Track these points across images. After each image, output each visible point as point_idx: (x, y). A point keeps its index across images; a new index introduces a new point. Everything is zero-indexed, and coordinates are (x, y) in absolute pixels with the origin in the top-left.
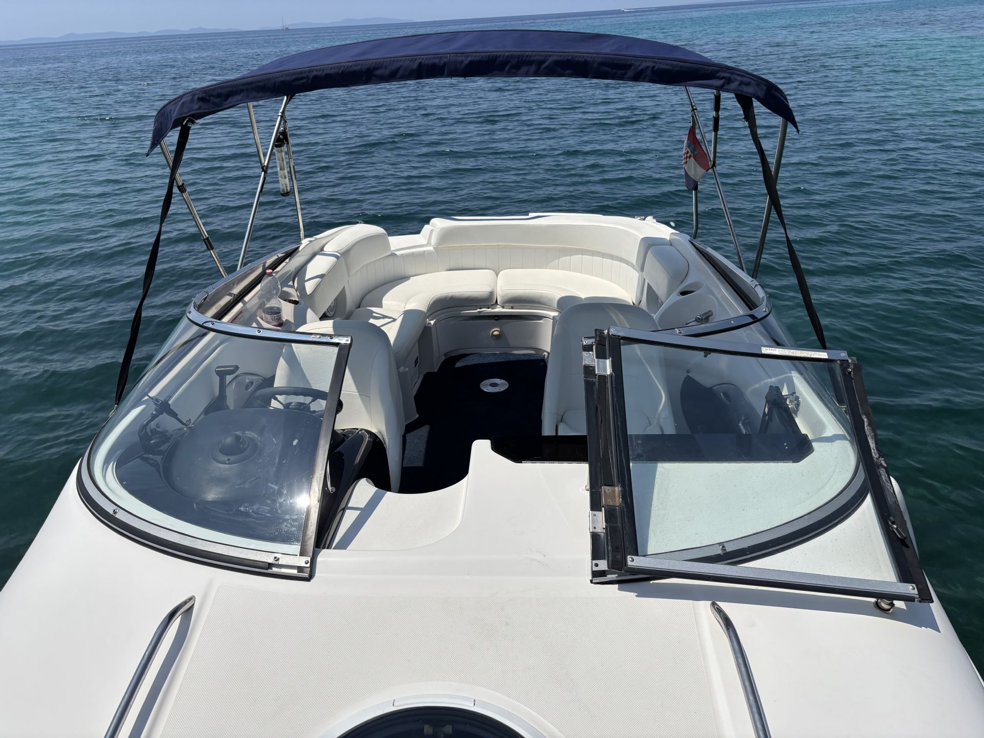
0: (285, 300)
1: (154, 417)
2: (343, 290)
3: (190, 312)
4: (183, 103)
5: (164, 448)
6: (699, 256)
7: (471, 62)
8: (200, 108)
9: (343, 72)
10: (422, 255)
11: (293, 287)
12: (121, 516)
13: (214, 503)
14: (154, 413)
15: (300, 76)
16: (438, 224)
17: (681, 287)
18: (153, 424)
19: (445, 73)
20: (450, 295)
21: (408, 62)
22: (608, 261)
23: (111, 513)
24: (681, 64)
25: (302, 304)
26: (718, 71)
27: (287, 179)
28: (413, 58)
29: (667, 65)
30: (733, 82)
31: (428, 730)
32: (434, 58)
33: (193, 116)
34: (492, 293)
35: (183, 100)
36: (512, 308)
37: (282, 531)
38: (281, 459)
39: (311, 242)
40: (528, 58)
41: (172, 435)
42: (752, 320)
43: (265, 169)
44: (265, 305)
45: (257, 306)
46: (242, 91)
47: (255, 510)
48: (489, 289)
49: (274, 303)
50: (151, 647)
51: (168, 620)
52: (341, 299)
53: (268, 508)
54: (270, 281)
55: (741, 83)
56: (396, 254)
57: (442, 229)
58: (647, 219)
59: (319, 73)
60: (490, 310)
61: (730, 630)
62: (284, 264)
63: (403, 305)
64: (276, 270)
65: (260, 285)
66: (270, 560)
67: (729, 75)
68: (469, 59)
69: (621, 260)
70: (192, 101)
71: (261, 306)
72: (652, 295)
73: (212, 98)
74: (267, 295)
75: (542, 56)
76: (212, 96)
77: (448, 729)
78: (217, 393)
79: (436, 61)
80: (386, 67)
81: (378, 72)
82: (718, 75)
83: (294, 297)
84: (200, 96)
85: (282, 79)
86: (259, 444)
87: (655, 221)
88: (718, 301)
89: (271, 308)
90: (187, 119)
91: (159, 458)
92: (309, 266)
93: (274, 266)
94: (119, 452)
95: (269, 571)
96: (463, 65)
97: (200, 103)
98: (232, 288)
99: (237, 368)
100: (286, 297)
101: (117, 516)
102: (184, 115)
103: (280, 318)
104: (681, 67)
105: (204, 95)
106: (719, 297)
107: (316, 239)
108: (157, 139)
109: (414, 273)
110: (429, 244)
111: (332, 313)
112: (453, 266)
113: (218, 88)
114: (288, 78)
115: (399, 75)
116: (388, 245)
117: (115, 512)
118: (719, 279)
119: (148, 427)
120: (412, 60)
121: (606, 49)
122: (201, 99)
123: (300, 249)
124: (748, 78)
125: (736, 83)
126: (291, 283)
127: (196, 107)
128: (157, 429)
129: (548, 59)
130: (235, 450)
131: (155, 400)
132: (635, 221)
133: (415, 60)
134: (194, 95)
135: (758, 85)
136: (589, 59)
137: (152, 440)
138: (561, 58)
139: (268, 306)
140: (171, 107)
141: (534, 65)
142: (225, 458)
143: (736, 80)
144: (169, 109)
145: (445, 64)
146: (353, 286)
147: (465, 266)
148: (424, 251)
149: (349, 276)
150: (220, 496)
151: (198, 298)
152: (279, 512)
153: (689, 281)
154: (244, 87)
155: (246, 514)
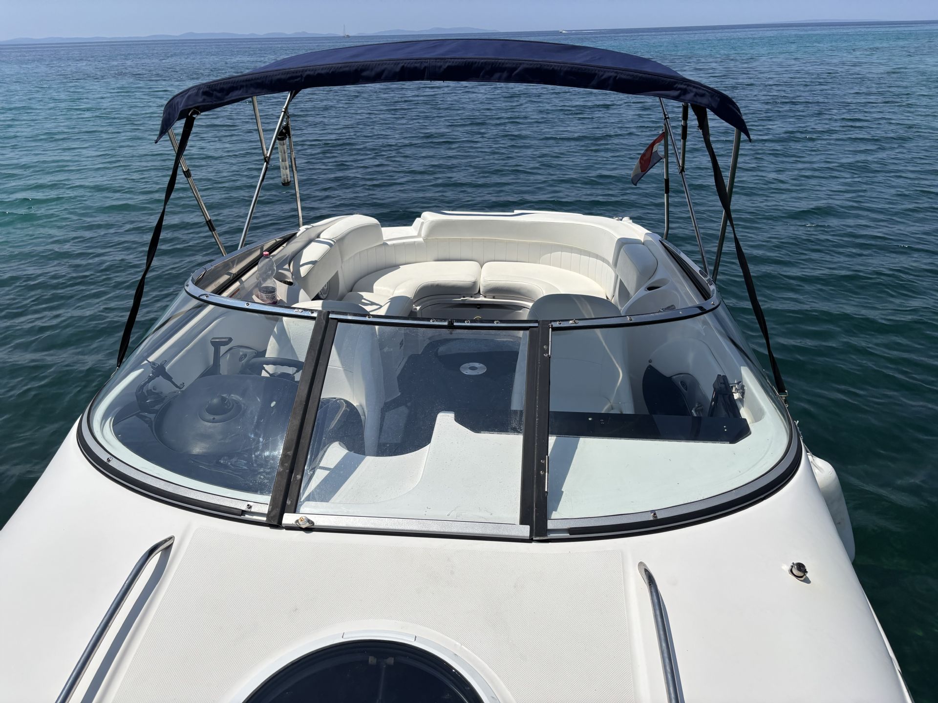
0: (281, 281)
1: (151, 379)
2: (337, 274)
3: (187, 286)
4: (189, 96)
5: (157, 407)
6: (668, 255)
7: (448, 67)
8: (204, 101)
9: (333, 72)
10: (413, 245)
11: (289, 270)
12: (114, 464)
13: (197, 456)
14: (151, 375)
15: (294, 75)
16: (429, 217)
17: (649, 283)
18: (150, 385)
19: (425, 77)
20: (437, 283)
21: (392, 65)
22: (585, 258)
23: (106, 460)
24: (641, 75)
25: (295, 285)
26: (675, 83)
27: (288, 170)
28: (396, 62)
29: (628, 75)
30: (689, 93)
31: (372, 660)
32: (415, 63)
33: (197, 108)
34: (475, 283)
35: (189, 93)
36: (494, 298)
37: (256, 482)
38: (260, 418)
39: (307, 229)
40: (500, 65)
41: (166, 397)
42: (700, 311)
43: (267, 160)
44: (261, 284)
45: (254, 285)
46: (242, 87)
47: (233, 463)
48: (473, 279)
49: (270, 283)
50: (131, 577)
51: (148, 554)
52: (333, 283)
53: (245, 462)
54: (267, 263)
55: (696, 95)
56: (387, 244)
57: (432, 222)
58: (623, 219)
59: (311, 73)
60: (473, 299)
61: (652, 585)
62: (281, 248)
63: (392, 291)
64: (272, 254)
65: (257, 267)
66: (243, 507)
67: (685, 87)
68: (447, 65)
69: (597, 257)
70: (197, 94)
71: (258, 285)
72: (623, 292)
73: (215, 93)
74: (264, 276)
75: (514, 64)
76: (215, 90)
77: (391, 661)
78: (211, 362)
79: (418, 65)
80: (372, 69)
81: (365, 74)
82: (675, 86)
83: (289, 278)
84: (205, 90)
85: (278, 77)
86: (243, 405)
87: (631, 221)
88: (681, 296)
89: (267, 287)
90: (192, 111)
91: (152, 416)
92: (305, 251)
93: (272, 249)
94: (117, 409)
95: (242, 517)
96: (442, 70)
97: (204, 97)
98: (230, 268)
99: (230, 340)
100: (282, 279)
101: (110, 464)
102: (190, 107)
103: (274, 297)
104: (641, 78)
105: (208, 89)
106: (682, 293)
107: (313, 226)
108: (165, 128)
109: (404, 262)
110: (419, 235)
111: (325, 296)
112: (441, 256)
113: (221, 83)
114: (283, 77)
115: (383, 76)
116: (380, 235)
117: (109, 460)
118: (683, 277)
119: (145, 388)
120: (395, 64)
121: (578, 60)
122: (205, 93)
123: (298, 235)
124: (703, 90)
125: (692, 94)
126: (286, 267)
127: (201, 100)
128: (153, 391)
129: (519, 67)
130: (222, 410)
131: (153, 363)
132: (613, 221)
133: (399, 64)
134: (199, 89)
135: (712, 96)
136: (556, 68)
137: (148, 400)
138: (531, 66)
139: (264, 285)
140: (178, 100)
141: (506, 72)
142: (211, 417)
143: (691, 91)
144: (176, 102)
145: (425, 67)
146: (346, 271)
147: (452, 256)
148: (415, 242)
149: (342, 262)
150: (204, 450)
151: (198, 273)
152: (255, 465)
153: (657, 277)
154: (244, 84)
155: (226, 467)
